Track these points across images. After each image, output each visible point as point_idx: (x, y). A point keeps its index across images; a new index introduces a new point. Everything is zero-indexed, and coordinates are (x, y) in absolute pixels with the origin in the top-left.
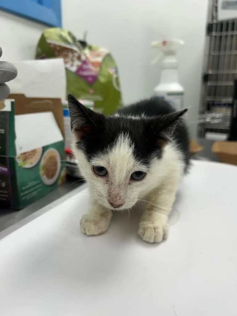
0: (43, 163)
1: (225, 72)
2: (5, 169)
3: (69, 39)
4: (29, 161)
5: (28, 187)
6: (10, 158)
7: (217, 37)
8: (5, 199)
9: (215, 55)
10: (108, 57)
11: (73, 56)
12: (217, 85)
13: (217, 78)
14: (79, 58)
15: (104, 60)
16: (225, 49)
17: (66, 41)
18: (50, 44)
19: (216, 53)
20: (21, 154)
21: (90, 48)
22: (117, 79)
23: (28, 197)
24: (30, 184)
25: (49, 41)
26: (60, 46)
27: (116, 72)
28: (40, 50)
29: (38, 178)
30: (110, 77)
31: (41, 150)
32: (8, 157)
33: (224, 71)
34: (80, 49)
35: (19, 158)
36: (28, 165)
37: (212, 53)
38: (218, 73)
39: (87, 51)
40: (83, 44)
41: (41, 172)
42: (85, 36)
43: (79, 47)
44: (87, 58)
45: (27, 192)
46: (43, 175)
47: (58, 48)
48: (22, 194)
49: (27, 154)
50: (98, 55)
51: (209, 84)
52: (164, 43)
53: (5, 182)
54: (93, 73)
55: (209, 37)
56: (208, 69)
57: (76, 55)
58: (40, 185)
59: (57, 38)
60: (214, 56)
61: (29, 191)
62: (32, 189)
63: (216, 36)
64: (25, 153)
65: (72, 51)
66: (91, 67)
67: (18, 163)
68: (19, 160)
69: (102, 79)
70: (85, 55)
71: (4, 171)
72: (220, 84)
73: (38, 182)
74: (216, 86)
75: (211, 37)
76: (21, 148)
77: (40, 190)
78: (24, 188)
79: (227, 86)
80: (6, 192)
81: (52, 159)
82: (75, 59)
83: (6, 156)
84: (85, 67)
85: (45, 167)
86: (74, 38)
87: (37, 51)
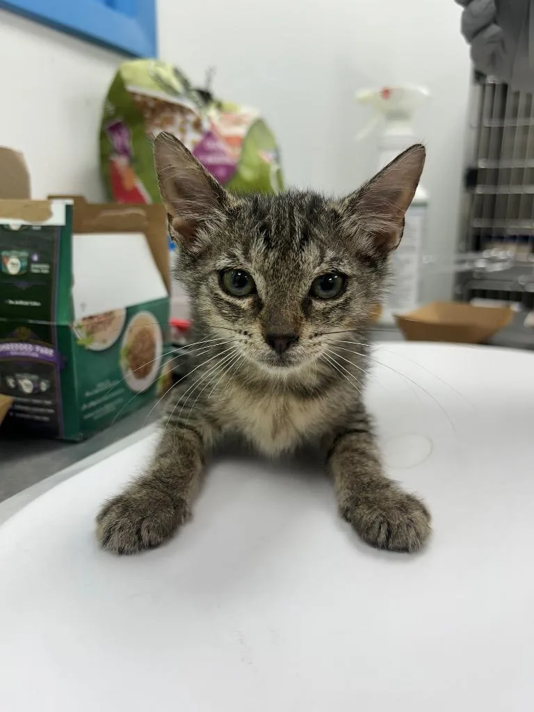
0: (127, 341)
1: (516, 164)
2: (48, 352)
3: (177, 85)
4: (99, 335)
5: (96, 392)
6: (60, 327)
7: (497, 87)
8: (46, 419)
9: (492, 126)
10: (259, 126)
11: (185, 122)
12: (497, 193)
13: (496, 176)
14: (197, 125)
15: (250, 131)
16: (515, 115)
17: (168, 88)
18: (134, 94)
19: (495, 124)
20: (84, 319)
21: (219, 106)
22: (279, 173)
23: (96, 415)
24: (101, 386)
25: (131, 88)
26: (155, 99)
27: (277, 159)
28: (111, 108)
29: (117, 375)
30: (263, 169)
31: (123, 313)
32: (55, 323)
33: (511, 163)
34: (200, 107)
35: (79, 327)
36: (97, 346)
37: (486, 123)
38: (500, 167)
39: (212, 112)
40: (206, 96)
41: (124, 363)
42: (209, 80)
43: (196, 102)
44: (213, 125)
45: (93, 404)
46: (127, 370)
47: (151, 104)
48: (85, 407)
49: (96, 320)
50: (238, 122)
51: (479, 190)
52: (386, 93)
53: (47, 381)
54: (227, 160)
55: (478, 88)
56: (477, 158)
57: (191, 118)
58: (120, 391)
59: (149, 81)
60: (490, 128)
61: (99, 401)
62: (105, 398)
63: (494, 86)
64: (91, 318)
65: (182, 110)
66: (221, 145)
67: (76, 339)
68: (79, 331)
69: (247, 174)
70: (209, 119)
71: (46, 356)
72: (503, 190)
73: (116, 383)
74: (494, 196)
75: (484, 86)
76: (83, 306)
77: (120, 400)
78: (88, 394)
79: (519, 196)
80: (48, 402)
81: (145, 336)
82: (189, 127)
83: (51, 323)
84: (210, 145)
85: (130, 352)
86: (185, 83)
87: (106, 110)
